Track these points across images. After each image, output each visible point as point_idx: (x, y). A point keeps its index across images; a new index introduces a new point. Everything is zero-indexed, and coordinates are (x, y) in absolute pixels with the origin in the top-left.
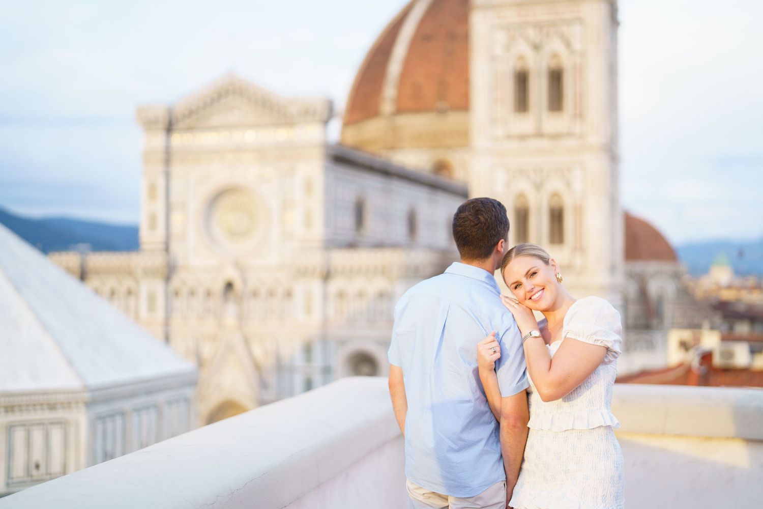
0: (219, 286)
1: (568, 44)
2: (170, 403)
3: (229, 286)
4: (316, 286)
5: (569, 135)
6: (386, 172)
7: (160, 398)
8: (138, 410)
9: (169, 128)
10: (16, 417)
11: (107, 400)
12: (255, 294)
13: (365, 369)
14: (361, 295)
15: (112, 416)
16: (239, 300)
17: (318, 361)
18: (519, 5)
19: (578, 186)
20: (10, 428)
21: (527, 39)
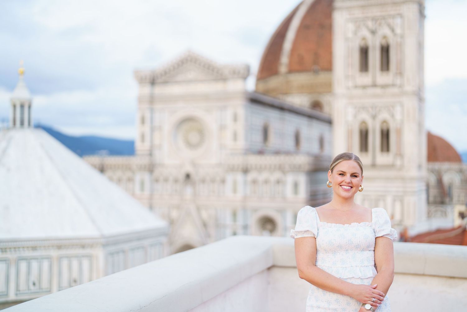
0: (181, 177)
1: (393, 30)
2: (151, 245)
3: (188, 176)
4: (240, 177)
5: (393, 85)
6: (282, 108)
7: (146, 243)
8: (133, 250)
9: (153, 82)
10: (63, 252)
11: (115, 243)
12: (203, 181)
13: (269, 226)
14: (266, 182)
15: (118, 253)
16: (194, 184)
17: (240, 222)
18: (363, 7)
19: (398, 117)
20: (60, 258)
21: (367, 27)
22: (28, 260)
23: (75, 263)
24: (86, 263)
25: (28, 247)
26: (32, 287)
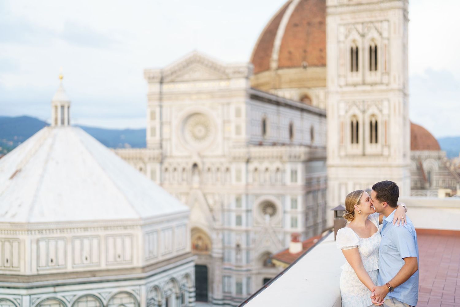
0: (189, 166)
1: (381, 34)
2: (178, 226)
3: (195, 165)
4: (243, 166)
5: (381, 83)
6: (278, 103)
7: (174, 224)
8: (163, 230)
9: (161, 82)
10: (109, 232)
11: (150, 224)
12: (209, 170)
13: (269, 210)
14: (267, 170)
15: (152, 232)
16: (200, 173)
17: (244, 206)
18: (353, 12)
19: (385, 111)
20: (107, 237)
21: (357, 31)
22: (81, 238)
23: (119, 241)
24: (127, 241)
25: (81, 228)
26: (85, 261)
